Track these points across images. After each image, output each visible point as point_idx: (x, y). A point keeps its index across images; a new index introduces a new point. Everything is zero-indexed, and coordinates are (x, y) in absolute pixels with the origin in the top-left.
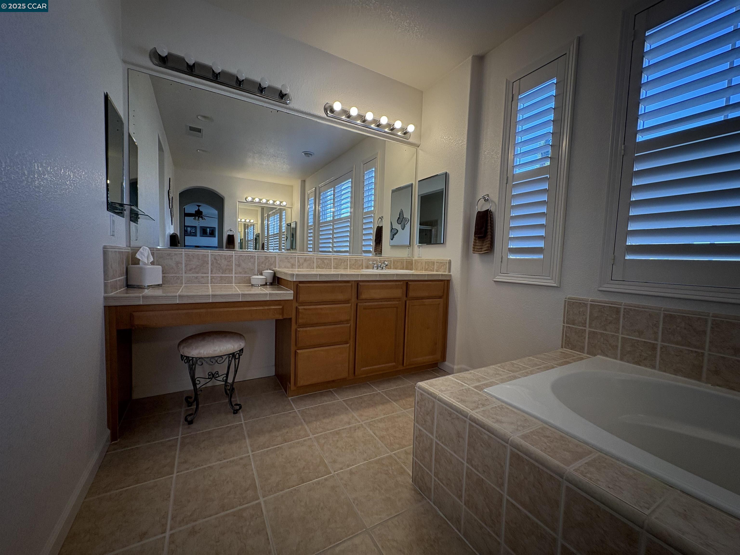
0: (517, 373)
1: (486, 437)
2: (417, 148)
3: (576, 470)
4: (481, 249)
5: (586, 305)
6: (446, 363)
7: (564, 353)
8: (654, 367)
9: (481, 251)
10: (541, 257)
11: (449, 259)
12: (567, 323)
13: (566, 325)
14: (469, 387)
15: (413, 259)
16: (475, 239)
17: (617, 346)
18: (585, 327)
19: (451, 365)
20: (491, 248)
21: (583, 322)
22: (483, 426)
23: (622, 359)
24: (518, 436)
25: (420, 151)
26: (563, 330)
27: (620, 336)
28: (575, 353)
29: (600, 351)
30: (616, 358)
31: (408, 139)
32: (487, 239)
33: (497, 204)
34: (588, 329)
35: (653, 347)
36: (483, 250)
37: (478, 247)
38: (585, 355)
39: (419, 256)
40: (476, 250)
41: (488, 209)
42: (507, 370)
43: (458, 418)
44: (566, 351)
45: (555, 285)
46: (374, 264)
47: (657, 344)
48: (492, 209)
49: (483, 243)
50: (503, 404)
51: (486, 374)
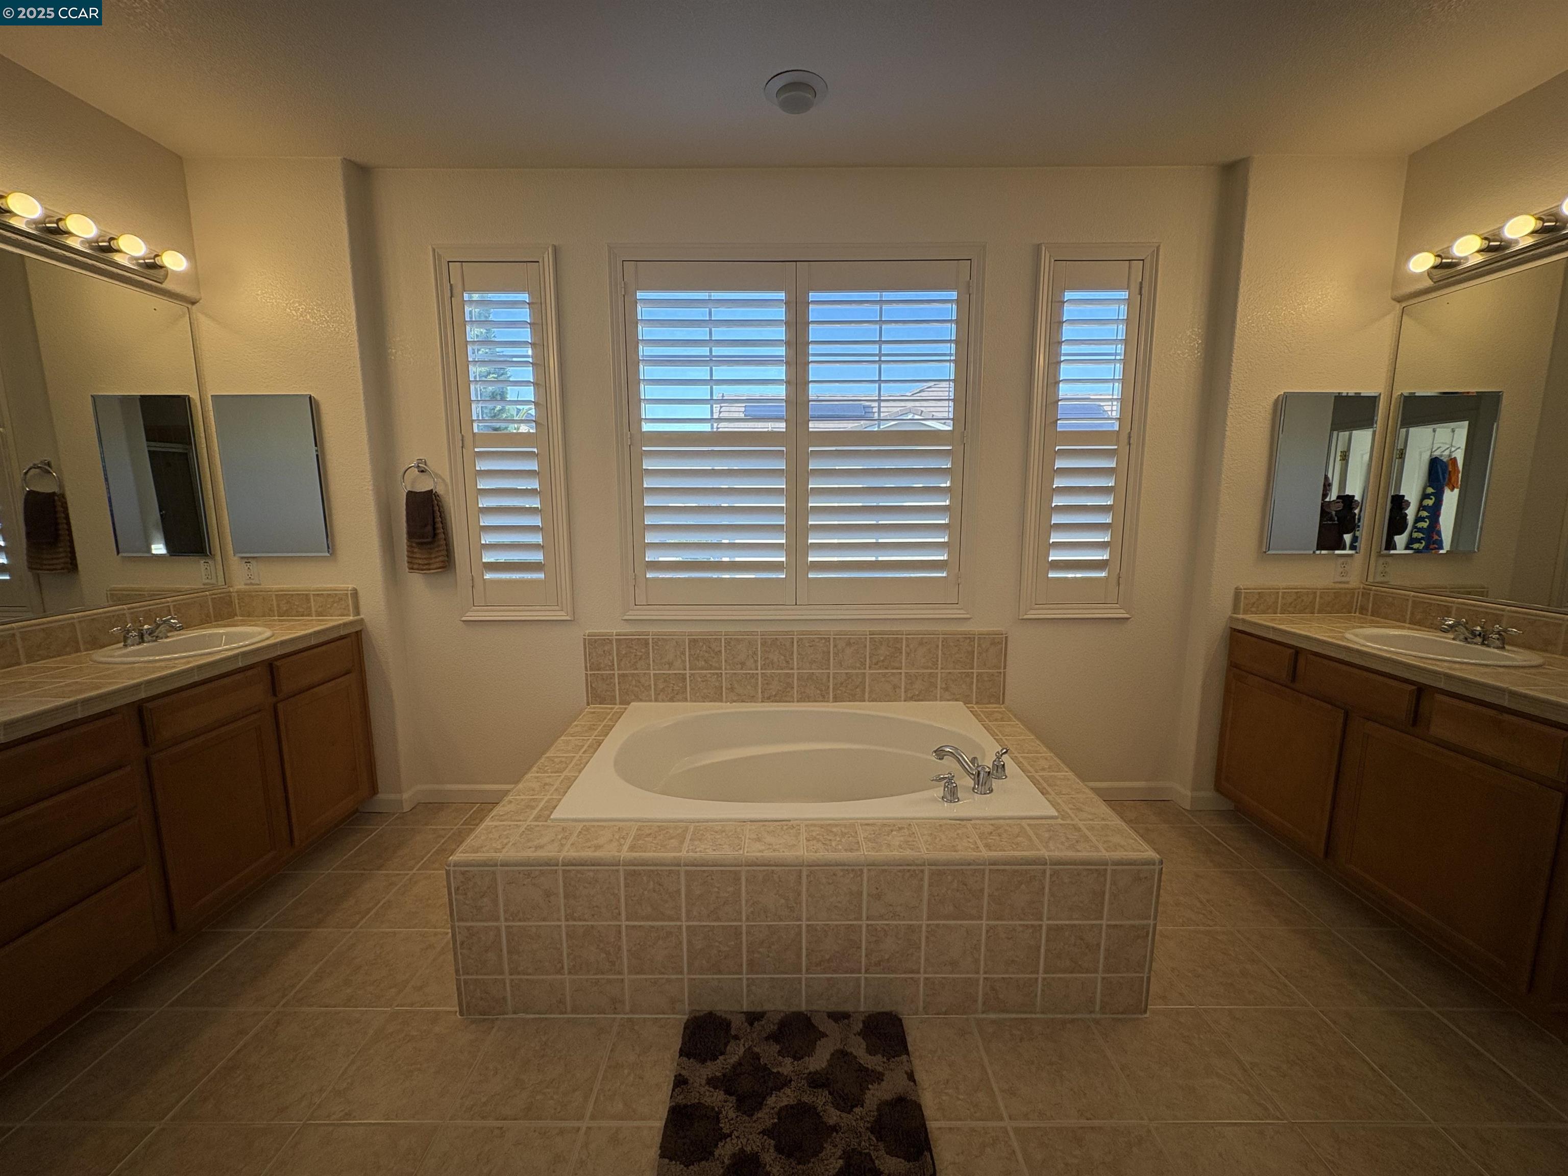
0: (567, 770)
1: (591, 874)
2: (190, 306)
3: (688, 852)
4: (429, 564)
5: (611, 641)
6: (381, 796)
7: (594, 713)
8: (686, 700)
9: (430, 569)
10: (541, 576)
11: (351, 586)
12: (591, 669)
13: (589, 673)
14: (528, 823)
15: (231, 590)
16: (410, 546)
17: (650, 686)
18: (614, 670)
19: (392, 796)
20: (447, 563)
21: (610, 664)
22: (583, 863)
23: (656, 700)
24: (627, 852)
25: (199, 315)
26: (587, 680)
27: (652, 672)
28: (606, 708)
29: (633, 697)
30: (651, 701)
31: (161, 283)
32: (439, 546)
33: (448, 481)
34: (616, 672)
35: (683, 678)
36: (432, 567)
37: (420, 562)
38: (617, 707)
39: (249, 582)
40: (415, 566)
41: (432, 490)
42: (552, 773)
43: (542, 873)
44: (594, 708)
45: (568, 618)
46: (128, 631)
47: (686, 674)
48: (440, 490)
49: (431, 554)
50: (584, 823)
51: (531, 792)
